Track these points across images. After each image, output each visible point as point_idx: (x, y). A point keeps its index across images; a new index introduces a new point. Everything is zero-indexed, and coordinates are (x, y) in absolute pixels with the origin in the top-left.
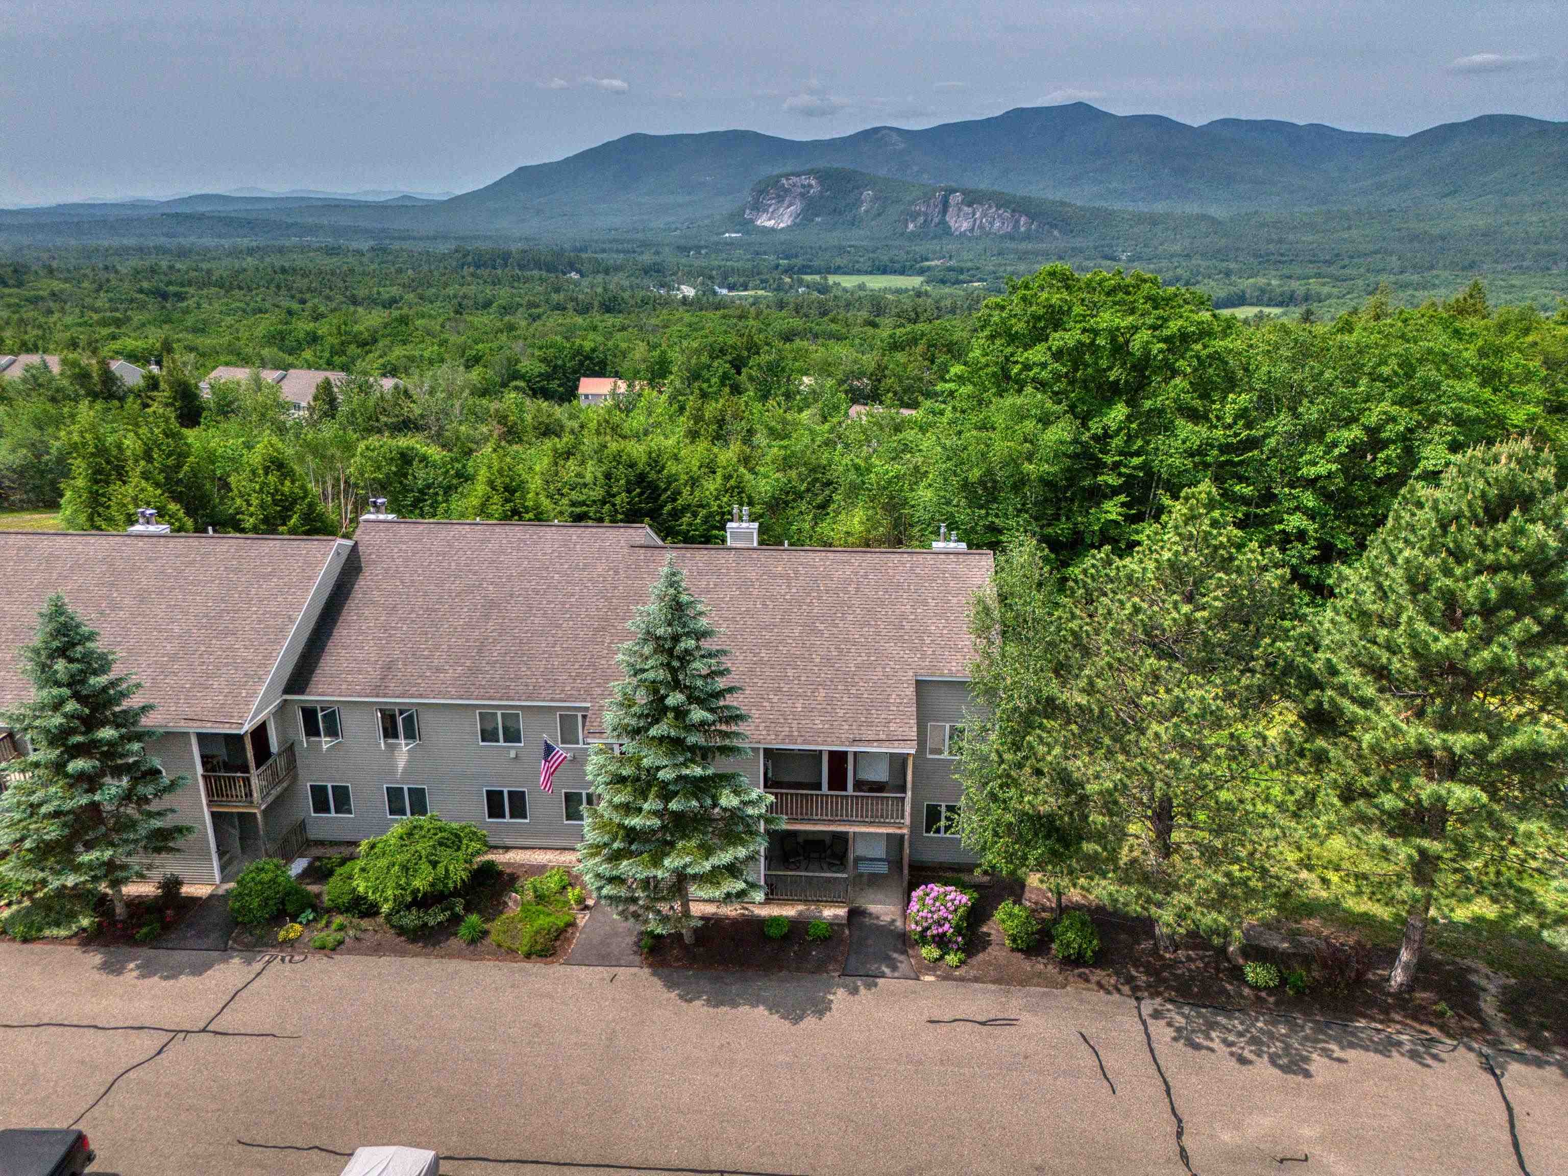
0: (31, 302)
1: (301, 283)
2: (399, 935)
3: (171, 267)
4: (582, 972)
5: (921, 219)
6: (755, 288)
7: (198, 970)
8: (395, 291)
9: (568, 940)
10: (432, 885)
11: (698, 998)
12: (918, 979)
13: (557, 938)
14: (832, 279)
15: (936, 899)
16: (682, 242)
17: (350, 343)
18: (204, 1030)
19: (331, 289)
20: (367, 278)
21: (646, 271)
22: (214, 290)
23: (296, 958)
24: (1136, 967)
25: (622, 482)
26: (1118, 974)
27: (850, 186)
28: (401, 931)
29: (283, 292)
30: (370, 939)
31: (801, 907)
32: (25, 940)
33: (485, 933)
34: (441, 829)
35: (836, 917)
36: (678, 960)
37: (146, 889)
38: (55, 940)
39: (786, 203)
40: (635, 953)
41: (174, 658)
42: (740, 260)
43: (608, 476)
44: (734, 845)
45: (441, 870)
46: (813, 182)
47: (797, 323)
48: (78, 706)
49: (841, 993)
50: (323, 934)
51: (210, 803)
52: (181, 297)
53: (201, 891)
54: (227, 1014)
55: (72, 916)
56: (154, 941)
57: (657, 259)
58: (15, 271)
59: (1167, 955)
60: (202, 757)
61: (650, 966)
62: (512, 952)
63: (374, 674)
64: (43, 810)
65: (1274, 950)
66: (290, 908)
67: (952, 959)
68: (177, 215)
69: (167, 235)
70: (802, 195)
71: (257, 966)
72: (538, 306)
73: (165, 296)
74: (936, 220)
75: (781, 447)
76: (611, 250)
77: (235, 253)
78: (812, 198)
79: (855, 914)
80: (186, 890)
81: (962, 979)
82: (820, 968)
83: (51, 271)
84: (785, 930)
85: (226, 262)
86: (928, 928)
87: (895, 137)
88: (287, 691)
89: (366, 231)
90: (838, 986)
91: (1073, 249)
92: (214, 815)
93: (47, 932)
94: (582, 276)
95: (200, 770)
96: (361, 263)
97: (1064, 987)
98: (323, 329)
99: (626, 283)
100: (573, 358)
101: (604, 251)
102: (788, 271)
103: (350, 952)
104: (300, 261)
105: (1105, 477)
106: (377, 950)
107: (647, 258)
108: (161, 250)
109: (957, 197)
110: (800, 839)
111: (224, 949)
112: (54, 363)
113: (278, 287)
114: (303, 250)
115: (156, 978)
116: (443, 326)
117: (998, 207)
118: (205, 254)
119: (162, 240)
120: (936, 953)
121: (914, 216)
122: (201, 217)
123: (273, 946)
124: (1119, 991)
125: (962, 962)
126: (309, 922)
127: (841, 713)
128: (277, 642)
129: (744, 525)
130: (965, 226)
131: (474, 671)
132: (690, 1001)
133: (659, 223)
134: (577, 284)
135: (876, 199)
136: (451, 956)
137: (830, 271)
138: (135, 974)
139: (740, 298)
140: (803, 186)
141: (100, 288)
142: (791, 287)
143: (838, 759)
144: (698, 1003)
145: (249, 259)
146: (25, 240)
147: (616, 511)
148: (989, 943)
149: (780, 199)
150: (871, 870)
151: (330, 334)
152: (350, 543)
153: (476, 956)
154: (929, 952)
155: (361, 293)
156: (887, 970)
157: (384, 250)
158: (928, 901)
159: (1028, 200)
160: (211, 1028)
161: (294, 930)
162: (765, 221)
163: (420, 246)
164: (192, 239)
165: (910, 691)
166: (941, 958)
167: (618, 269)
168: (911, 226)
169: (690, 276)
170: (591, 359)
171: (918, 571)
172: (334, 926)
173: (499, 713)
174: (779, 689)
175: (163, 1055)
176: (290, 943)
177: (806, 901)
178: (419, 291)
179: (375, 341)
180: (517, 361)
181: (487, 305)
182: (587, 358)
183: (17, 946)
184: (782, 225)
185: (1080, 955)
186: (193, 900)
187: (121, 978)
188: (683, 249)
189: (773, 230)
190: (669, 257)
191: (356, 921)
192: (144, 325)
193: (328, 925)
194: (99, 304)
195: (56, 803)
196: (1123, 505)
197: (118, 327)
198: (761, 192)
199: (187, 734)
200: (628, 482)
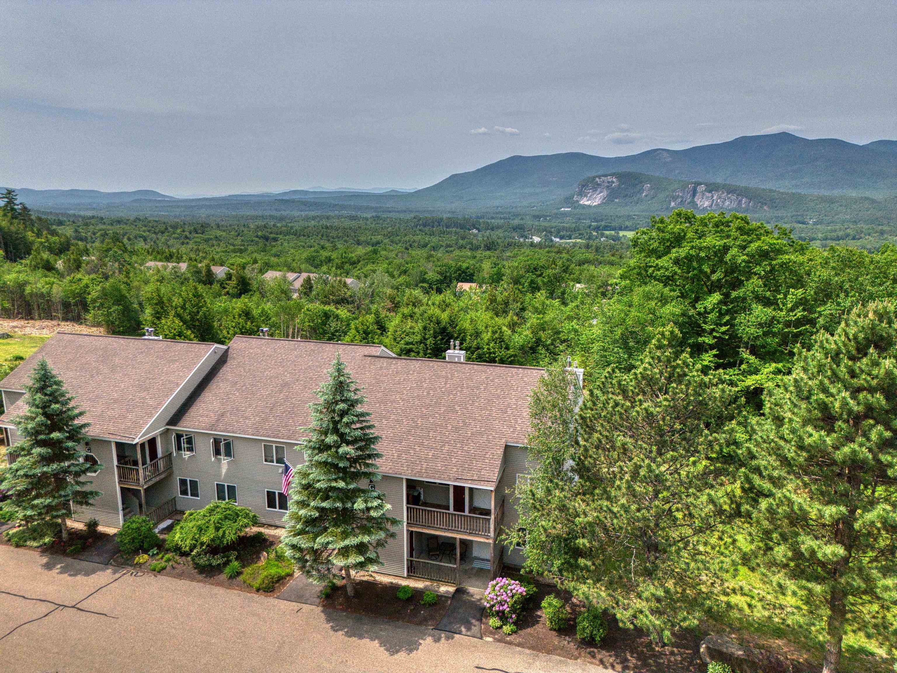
0: (206, 241)
1: (334, 233)
2: (195, 568)
3: (274, 225)
4: (284, 605)
5: (679, 200)
6: (576, 238)
7: (87, 574)
8: (379, 238)
9: (284, 584)
10: (213, 540)
11: (342, 630)
12: (481, 638)
13: (278, 581)
14: (621, 234)
15: (501, 587)
16: (537, 213)
17: (346, 263)
18: (73, 607)
19: (348, 237)
20: (367, 232)
21: (515, 229)
22: (291, 236)
23: (139, 574)
24: (632, 653)
25: (432, 332)
26: (617, 656)
27: (637, 182)
28: (197, 566)
29: (324, 238)
30: (179, 569)
31: (428, 583)
32: (18, 546)
33: (239, 574)
34: (229, 509)
35: (447, 592)
36: (341, 604)
37: (80, 526)
38: (31, 548)
39: (598, 192)
40: (318, 597)
41: (115, 401)
42: (568, 222)
43: (425, 328)
44: (364, 534)
45: (220, 533)
46: (614, 180)
47: (590, 256)
48: (43, 419)
49: (429, 640)
50: (158, 562)
51: (120, 482)
52: (275, 240)
53: (111, 531)
54: (89, 601)
55: (42, 536)
56: (76, 554)
57: (522, 222)
58: (202, 226)
59: (657, 649)
60: (118, 456)
61: (324, 606)
62: (250, 586)
63: (213, 417)
64: (19, 473)
65: (731, 655)
66: (146, 545)
67: (507, 629)
68: (282, 200)
69: (276, 210)
70: (608, 187)
71: (117, 575)
72: (452, 247)
73: (267, 239)
74: (689, 200)
75: (538, 319)
76: (497, 218)
77: (307, 219)
78: (613, 189)
79: (460, 591)
80: (101, 529)
81: (510, 643)
82: (423, 622)
83: (218, 226)
84: (410, 595)
85: (302, 223)
86: (493, 606)
87: (665, 154)
88: (168, 424)
89: (372, 208)
90: (429, 635)
91: (776, 217)
92: (122, 489)
93: (28, 543)
94: (479, 231)
95: (115, 463)
96: (366, 224)
97: (576, 659)
98: (334, 256)
99: (501, 235)
100: (455, 273)
101: (493, 218)
102: (597, 229)
103: (167, 575)
104: (336, 222)
105: (703, 338)
106: (181, 576)
107: (516, 222)
108: (272, 217)
109: (703, 187)
110: (440, 542)
111: (107, 564)
112: (183, 266)
113: (322, 236)
114: (339, 217)
115: (66, 575)
116: (397, 255)
117: (728, 193)
118: (292, 219)
119: (274, 213)
120: (498, 623)
121: (675, 198)
122: (293, 201)
123: (131, 566)
124: (613, 667)
125: (514, 632)
126: (154, 555)
127: (454, 460)
128: (167, 396)
129: (457, 352)
130: (707, 204)
131: (265, 420)
132: (336, 631)
133: (525, 203)
134: (475, 235)
135: (651, 188)
136: (218, 584)
137: (621, 229)
138: (57, 571)
139: (566, 243)
140: (609, 182)
141: (239, 235)
142: (597, 238)
143: (459, 491)
144: (340, 633)
145: (313, 222)
146: (212, 212)
147: (427, 349)
148: (538, 622)
149: (595, 189)
150: (479, 566)
151: (337, 258)
152: (225, 347)
153: (230, 587)
154: (494, 622)
155: (362, 238)
156: (463, 629)
157: (378, 217)
158: (497, 588)
159: (747, 189)
160: (77, 606)
161: (143, 558)
162: (585, 202)
163: (397, 215)
164: (288, 212)
165: (500, 452)
166: (501, 627)
167: (498, 227)
168: (673, 204)
169: (538, 231)
170: (466, 273)
171: (525, 379)
172: (165, 559)
173: (274, 445)
174: (422, 444)
175: (47, 618)
176: (139, 565)
177: (431, 580)
178: (391, 238)
179: (359, 261)
180: (426, 273)
181: (425, 246)
182: (463, 272)
183: (12, 548)
184: (595, 204)
185: (592, 638)
186: (104, 536)
187: (50, 572)
188: (537, 217)
189: (589, 206)
190: (529, 222)
191: (177, 558)
192: (252, 253)
193: (162, 558)
194: (236, 243)
195: (25, 470)
196: (715, 356)
197: (241, 253)
198: (583, 186)
199: (110, 442)
200: (435, 332)
